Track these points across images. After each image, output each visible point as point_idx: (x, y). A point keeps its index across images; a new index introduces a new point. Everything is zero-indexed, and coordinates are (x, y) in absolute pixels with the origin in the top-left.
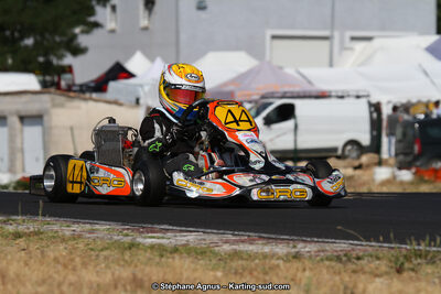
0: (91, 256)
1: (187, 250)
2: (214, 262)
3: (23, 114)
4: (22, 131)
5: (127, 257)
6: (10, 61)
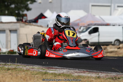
3: (11, 29)
4: (10, 35)
5: (44, 77)
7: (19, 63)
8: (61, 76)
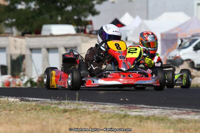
0: (103, 121)
1: (154, 118)
2: (168, 124)
5: (122, 122)
6: (59, 18)
7: (82, 101)
8: (151, 120)
